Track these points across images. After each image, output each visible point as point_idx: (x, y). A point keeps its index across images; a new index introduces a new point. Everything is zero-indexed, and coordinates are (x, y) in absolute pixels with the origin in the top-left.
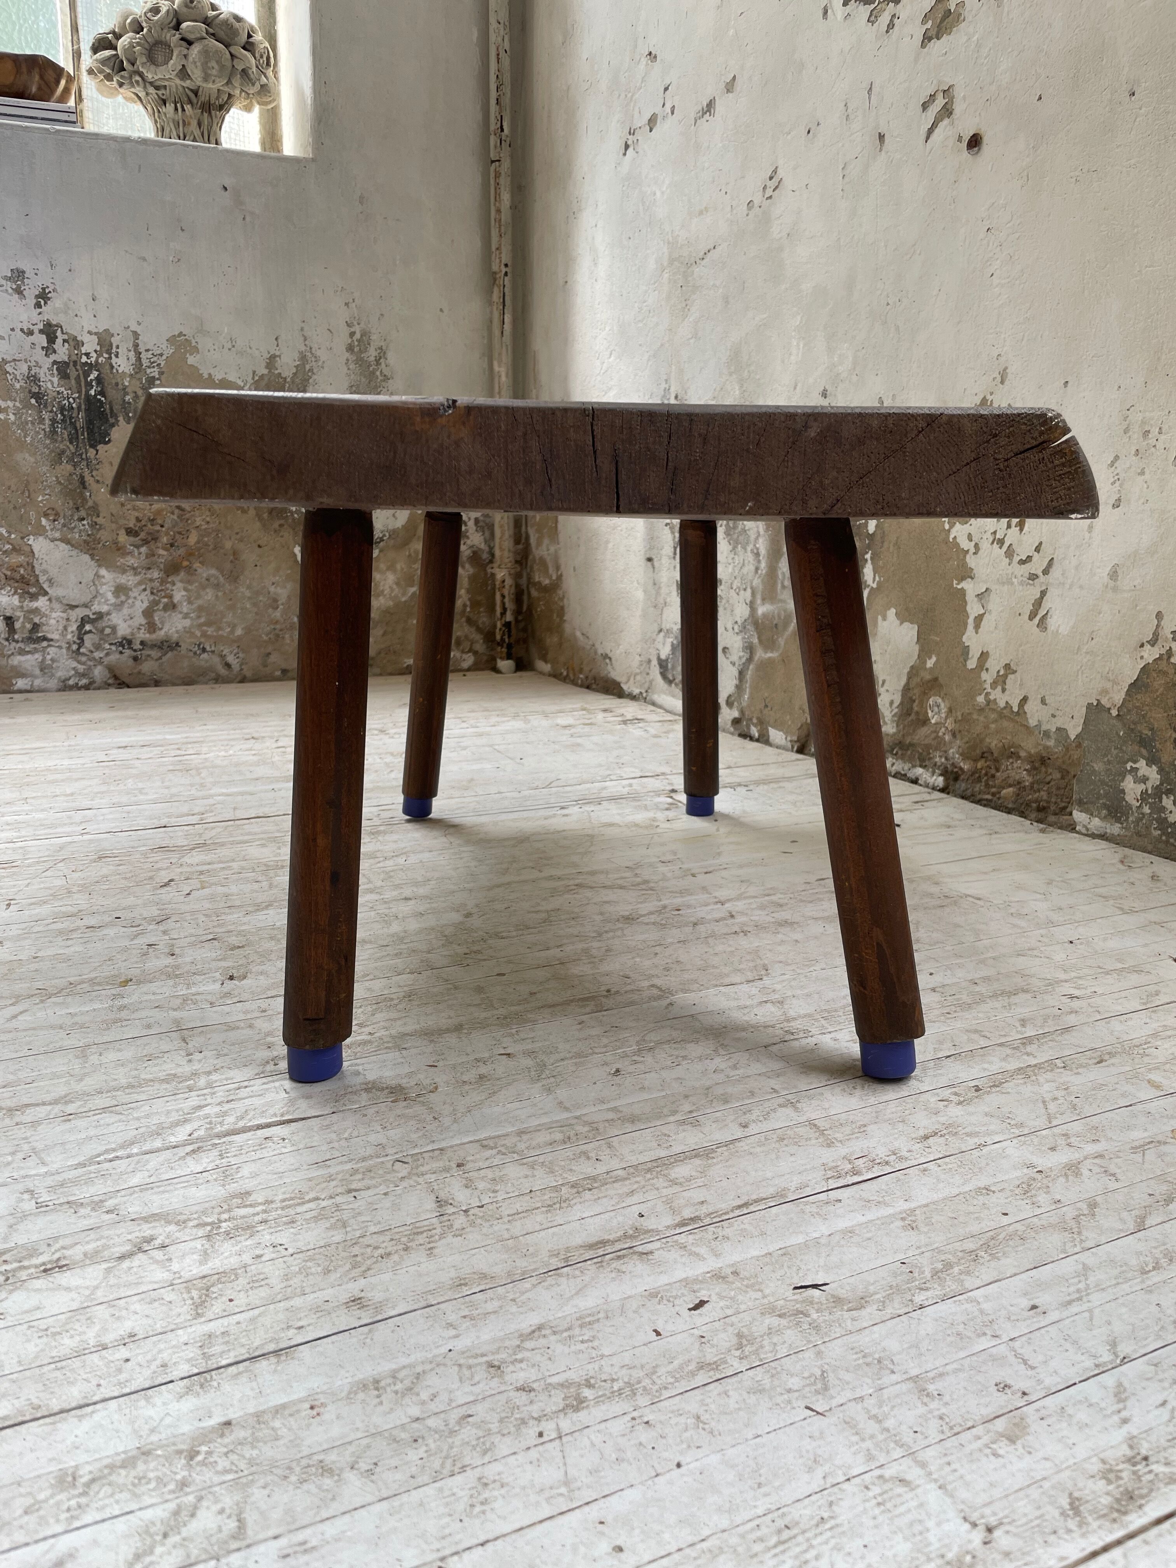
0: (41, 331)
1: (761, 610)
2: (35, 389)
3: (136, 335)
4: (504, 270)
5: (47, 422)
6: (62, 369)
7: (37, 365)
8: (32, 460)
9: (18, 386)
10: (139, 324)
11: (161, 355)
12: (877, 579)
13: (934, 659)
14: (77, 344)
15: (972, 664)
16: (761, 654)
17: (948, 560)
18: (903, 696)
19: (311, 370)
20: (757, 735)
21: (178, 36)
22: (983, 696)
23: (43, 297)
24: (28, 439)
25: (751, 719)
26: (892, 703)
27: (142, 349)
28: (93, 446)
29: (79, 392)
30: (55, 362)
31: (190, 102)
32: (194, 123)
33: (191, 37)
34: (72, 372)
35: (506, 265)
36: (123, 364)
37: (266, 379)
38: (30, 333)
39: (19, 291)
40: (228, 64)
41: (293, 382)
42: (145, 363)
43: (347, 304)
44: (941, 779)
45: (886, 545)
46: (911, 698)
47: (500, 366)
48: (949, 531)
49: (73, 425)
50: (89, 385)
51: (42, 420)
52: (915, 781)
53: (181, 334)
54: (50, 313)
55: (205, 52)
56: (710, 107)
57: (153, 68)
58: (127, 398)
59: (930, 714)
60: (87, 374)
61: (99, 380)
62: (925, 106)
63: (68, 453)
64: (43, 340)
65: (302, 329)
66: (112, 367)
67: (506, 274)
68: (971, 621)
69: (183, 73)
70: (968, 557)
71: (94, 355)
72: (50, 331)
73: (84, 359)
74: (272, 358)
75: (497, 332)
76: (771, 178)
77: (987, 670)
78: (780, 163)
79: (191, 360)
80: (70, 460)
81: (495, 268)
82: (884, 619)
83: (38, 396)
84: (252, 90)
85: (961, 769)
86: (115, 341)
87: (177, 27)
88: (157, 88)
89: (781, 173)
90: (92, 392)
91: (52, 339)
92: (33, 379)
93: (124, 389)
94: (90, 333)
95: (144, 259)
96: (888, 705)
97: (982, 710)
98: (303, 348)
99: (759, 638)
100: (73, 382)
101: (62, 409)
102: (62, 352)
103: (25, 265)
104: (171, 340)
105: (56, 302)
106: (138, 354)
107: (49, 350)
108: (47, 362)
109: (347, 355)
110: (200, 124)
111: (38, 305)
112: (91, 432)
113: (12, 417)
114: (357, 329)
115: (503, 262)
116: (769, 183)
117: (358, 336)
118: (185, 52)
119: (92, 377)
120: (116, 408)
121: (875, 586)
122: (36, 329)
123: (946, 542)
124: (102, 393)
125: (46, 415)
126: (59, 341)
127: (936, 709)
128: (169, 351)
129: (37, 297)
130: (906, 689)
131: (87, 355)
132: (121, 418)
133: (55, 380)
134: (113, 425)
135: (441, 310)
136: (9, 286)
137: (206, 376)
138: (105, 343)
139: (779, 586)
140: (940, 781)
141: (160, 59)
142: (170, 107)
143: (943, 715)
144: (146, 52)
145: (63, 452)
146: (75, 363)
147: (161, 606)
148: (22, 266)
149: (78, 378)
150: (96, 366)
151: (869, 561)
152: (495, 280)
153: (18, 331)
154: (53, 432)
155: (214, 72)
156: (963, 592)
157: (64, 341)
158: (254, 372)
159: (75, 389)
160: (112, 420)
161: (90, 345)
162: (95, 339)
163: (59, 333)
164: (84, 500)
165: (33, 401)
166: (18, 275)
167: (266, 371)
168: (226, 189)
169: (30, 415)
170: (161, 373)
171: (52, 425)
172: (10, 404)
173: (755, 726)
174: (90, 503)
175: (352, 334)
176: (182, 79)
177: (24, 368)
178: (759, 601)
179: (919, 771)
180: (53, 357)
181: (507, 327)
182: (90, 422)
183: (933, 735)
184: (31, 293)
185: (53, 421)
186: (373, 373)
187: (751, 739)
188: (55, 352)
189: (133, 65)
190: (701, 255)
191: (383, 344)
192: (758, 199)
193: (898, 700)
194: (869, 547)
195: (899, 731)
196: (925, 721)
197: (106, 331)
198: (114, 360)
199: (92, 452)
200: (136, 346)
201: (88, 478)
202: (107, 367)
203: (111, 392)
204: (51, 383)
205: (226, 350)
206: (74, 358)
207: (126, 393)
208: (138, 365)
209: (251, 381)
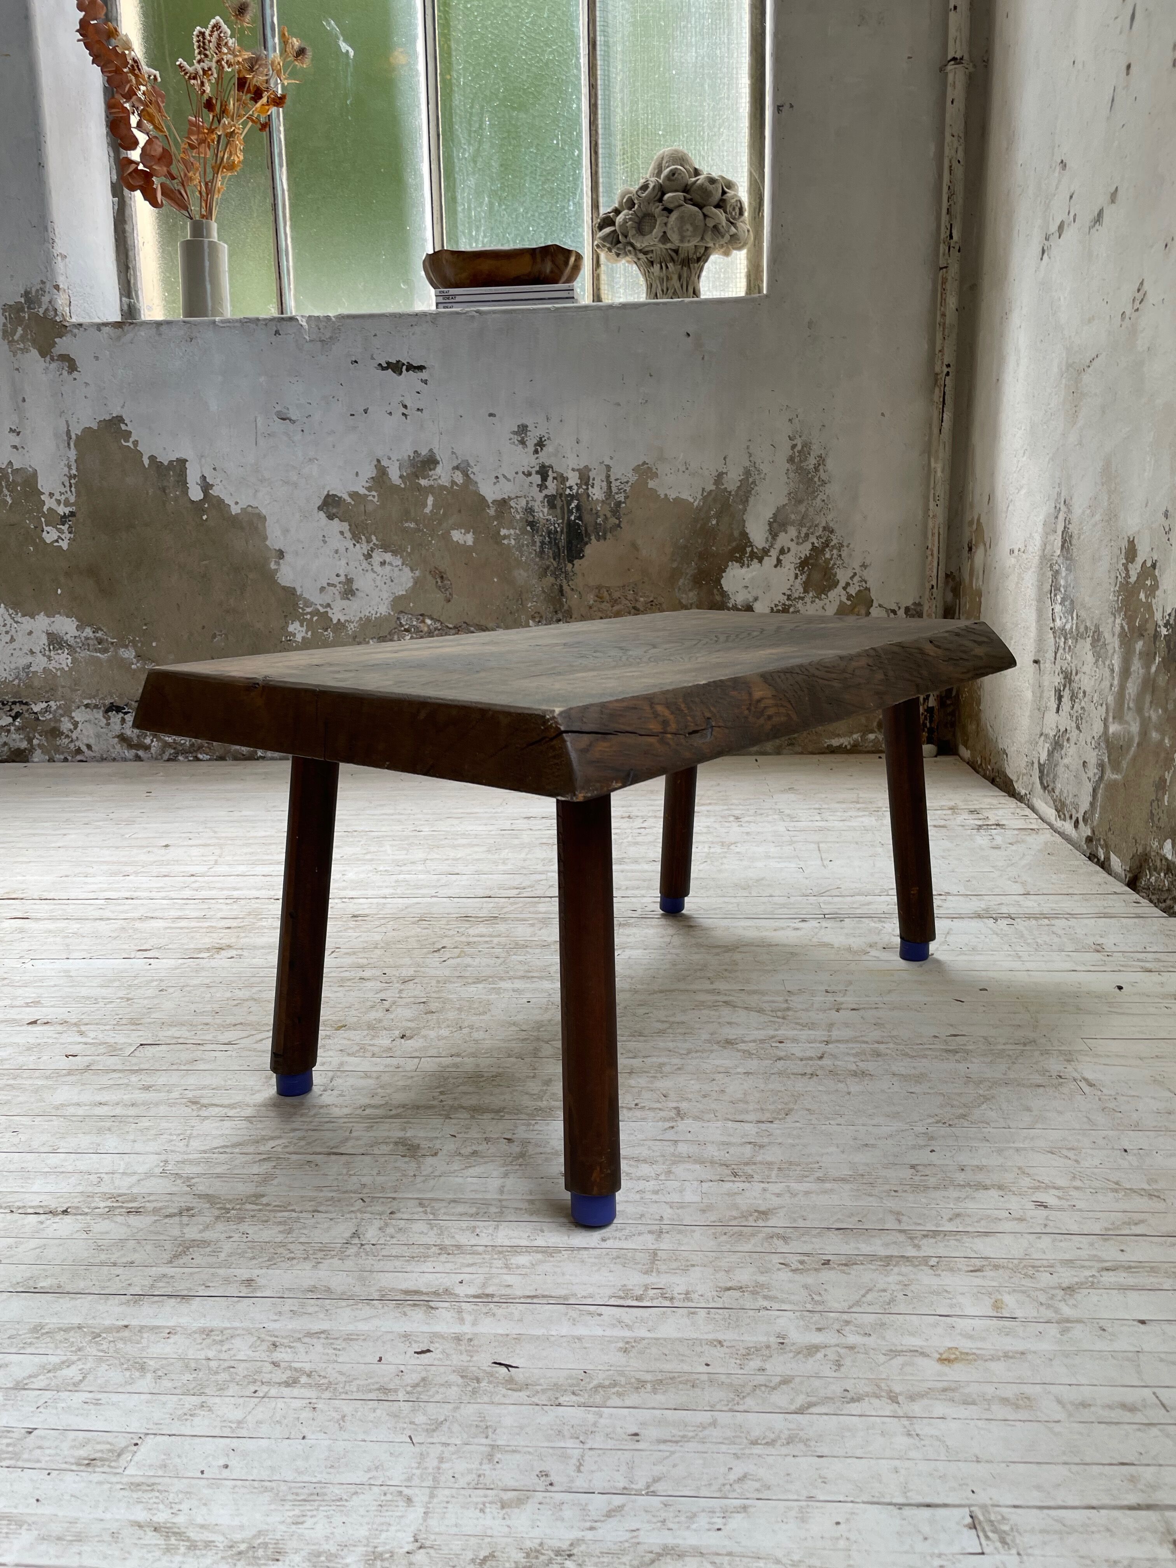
0: (537, 473)
2: (530, 519)
3: (608, 468)
4: (945, 370)
5: (538, 544)
6: (551, 501)
7: (534, 500)
8: (526, 574)
9: (518, 517)
10: (611, 458)
11: (627, 482)
14: (562, 479)
19: (754, 483)
20: (1102, 859)
21: (661, 207)
23: (540, 444)
24: (524, 559)
25: (1097, 840)
27: (612, 479)
28: (571, 561)
29: (563, 519)
30: (546, 496)
31: (672, 260)
32: (675, 277)
33: (671, 206)
34: (558, 503)
35: (948, 366)
36: (597, 493)
37: (713, 494)
38: (529, 474)
39: (523, 442)
40: (702, 224)
41: (737, 495)
42: (614, 490)
43: (790, 420)
47: (936, 462)
49: (557, 545)
50: (570, 512)
51: (534, 543)
53: (644, 463)
54: (545, 457)
55: (681, 219)
56: (1099, 217)
57: (640, 238)
58: (599, 520)
60: (569, 504)
61: (578, 508)
63: (552, 568)
64: (537, 479)
65: (748, 447)
66: (588, 496)
67: (948, 374)
69: (665, 238)
71: (575, 487)
72: (543, 471)
73: (568, 491)
74: (720, 476)
75: (936, 431)
76: (1138, 293)
78: (1146, 275)
79: (651, 484)
80: (553, 574)
81: (937, 369)
83: (532, 524)
84: (723, 242)
86: (592, 474)
87: (660, 200)
88: (645, 253)
89: (1146, 285)
90: (573, 518)
91: (544, 478)
92: (530, 510)
93: (597, 513)
94: (573, 470)
95: (619, 404)
98: (747, 464)
99: (1109, 758)
100: (559, 511)
101: (549, 533)
102: (552, 487)
103: (529, 421)
104: (636, 469)
105: (549, 448)
106: (609, 483)
107: (542, 487)
108: (540, 497)
109: (788, 466)
110: (680, 278)
111: (536, 452)
112: (570, 550)
113: (513, 542)
114: (799, 442)
115: (946, 362)
117: (799, 447)
118: (665, 219)
119: (573, 505)
120: (590, 529)
122: (533, 471)
124: (580, 518)
125: (537, 539)
126: (550, 479)
128: (633, 478)
129: (536, 445)
131: (570, 488)
132: (593, 537)
133: (546, 510)
134: (586, 544)
135: (883, 414)
136: (516, 438)
137: (662, 496)
138: (585, 478)
139: (1126, 707)
141: (647, 229)
142: (657, 267)
144: (635, 225)
145: (548, 567)
146: (561, 495)
148: (525, 422)
149: (562, 508)
150: (576, 497)
152: (936, 380)
153: (520, 474)
154: (542, 552)
155: (689, 233)
157: (554, 478)
158: (703, 489)
159: (560, 516)
160: (586, 539)
161: (573, 480)
162: (577, 474)
163: (550, 473)
164: (562, 605)
165: (529, 528)
166: (523, 429)
167: (713, 488)
168: (688, 335)
169: (526, 540)
170: (626, 497)
171: (542, 547)
172: (512, 532)
173: (1100, 849)
174: (566, 607)
175: (794, 446)
176: (664, 243)
177: (523, 503)
178: (1111, 719)
180: (545, 492)
181: (947, 425)
182: (569, 542)
184: (531, 442)
185: (543, 543)
186: (812, 479)
187: (1098, 862)
188: (546, 487)
189: (626, 237)
190: (1088, 362)
191: (822, 452)
192: (1128, 311)
197: (586, 467)
198: (590, 490)
199: (570, 566)
200: (608, 477)
201: (566, 588)
202: (585, 496)
203: (587, 517)
204: (542, 513)
205: (680, 473)
206: (561, 491)
207: (598, 517)
208: (609, 493)
209: (699, 497)
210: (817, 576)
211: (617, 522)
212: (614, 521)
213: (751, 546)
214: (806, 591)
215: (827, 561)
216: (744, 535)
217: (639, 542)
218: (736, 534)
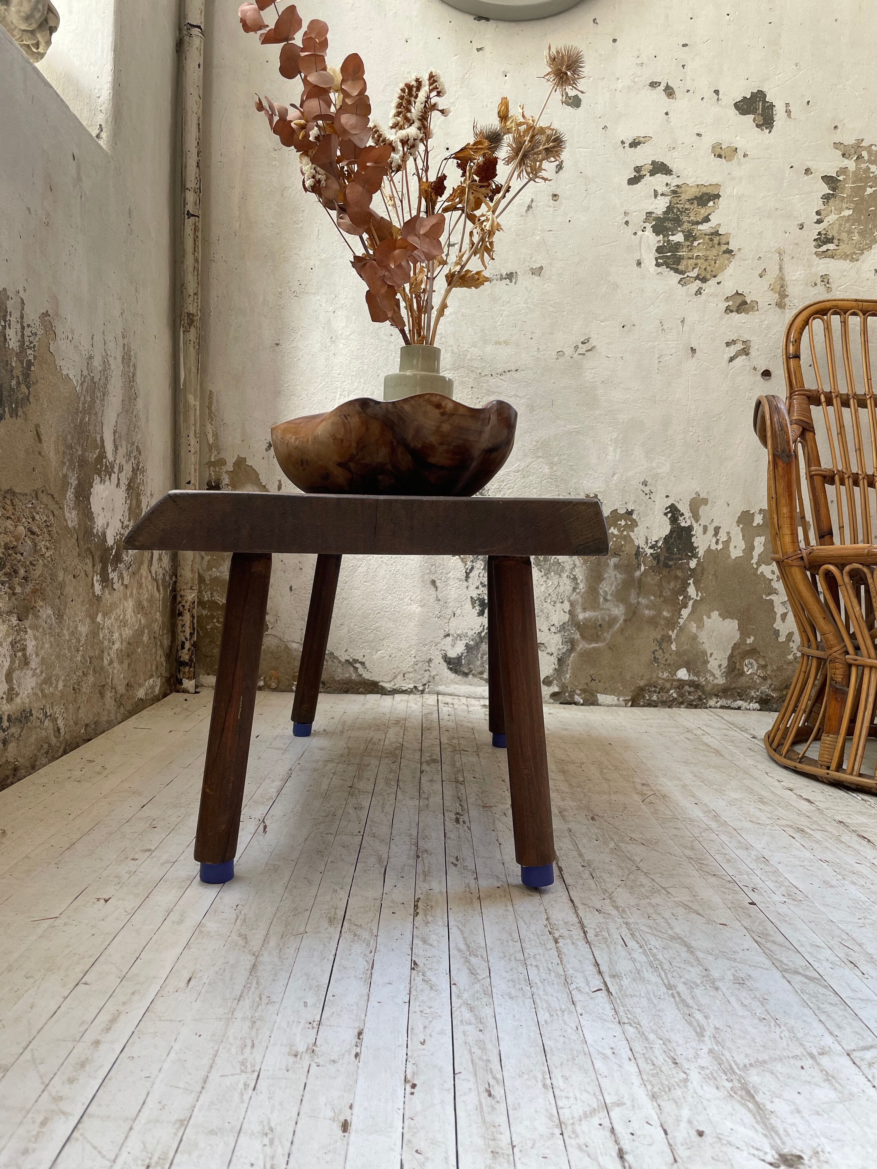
1: (581, 616)
3: (22, 303)
10: (25, 289)
11: (36, 334)
12: (700, 594)
13: (752, 638)
15: (782, 639)
16: (582, 645)
17: (758, 584)
18: (728, 661)
19: (107, 379)
20: (582, 701)
22: (792, 655)
25: (574, 691)
26: (720, 666)
27: (25, 322)
36: (12, 338)
37: (87, 381)
41: (99, 389)
42: (26, 339)
43: (122, 314)
44: (757, 704)
45: (705, 575)
46: (734, 662)
47: (195, 400)
48: (757, 569)
52: (739, 708)
53: (47, 313)
56: (510, 276)
59: (746, 669)
62: (728, 344)
65: (104, 332)
66: (6, 340)
68: (778, 616)
70: (772, 583)
74: (90, 359)
75: (194, 369)
76: (583, 343)
77: (793, 641)
78: (594, 336)
79: (53, 346)
81: (193, 310)
82: (709, 617)
85: (772, 697)
86: (9, 305)
89: (593, 342)
93: (12, 371)
95: (30, 211)
96: (717, 667)
97: (790, 663)
98: (104, 353)
99: (581, 635)
104: (42, 318)
106: (23, 328)
109: (122, 367)
114: (126, 343)
116: (580, 345)
117: (126, 349)
121: (698, 598)
123: (755, 574)
127: (750, 666)
128: (40, 331)
130: (731, 657)
132: (7, 409)
134: (1, 417)
137: (59, 368)
139: (601, 600)
140: (757, 706)
143: (756, 669)
147: (17, 662)
151: (692, 585)
156: (771, 602)
158: (81, 372)
160: (1, 411)
167: (87, 373)
168: (74, 158)
170: (35, 357)
173: (579, 695)
175: (124, 346)
178: (579, 610)
179: (740, 703)
183: (751, 681)
187: (575, 704)
190: (500, 371)
191: (135, 361)
192: (569, 351)
193: (725, 663)
194: (691, 576)
195: (727, 682)
196: (742, 674)
198: (7, 331)
200: (22, 317)
202: (2, 338)
205: (68, 341)
207: (12, 377)
208: (22, 342)
209: (80, 382)
210: (134, 502)
211: (27, 391)
212: (24, 388)
213: (106, 457)
214: (129, 520)
215: (138, 488)
216: (102, 441)
217: (42, 430)
218: (98, 439)
